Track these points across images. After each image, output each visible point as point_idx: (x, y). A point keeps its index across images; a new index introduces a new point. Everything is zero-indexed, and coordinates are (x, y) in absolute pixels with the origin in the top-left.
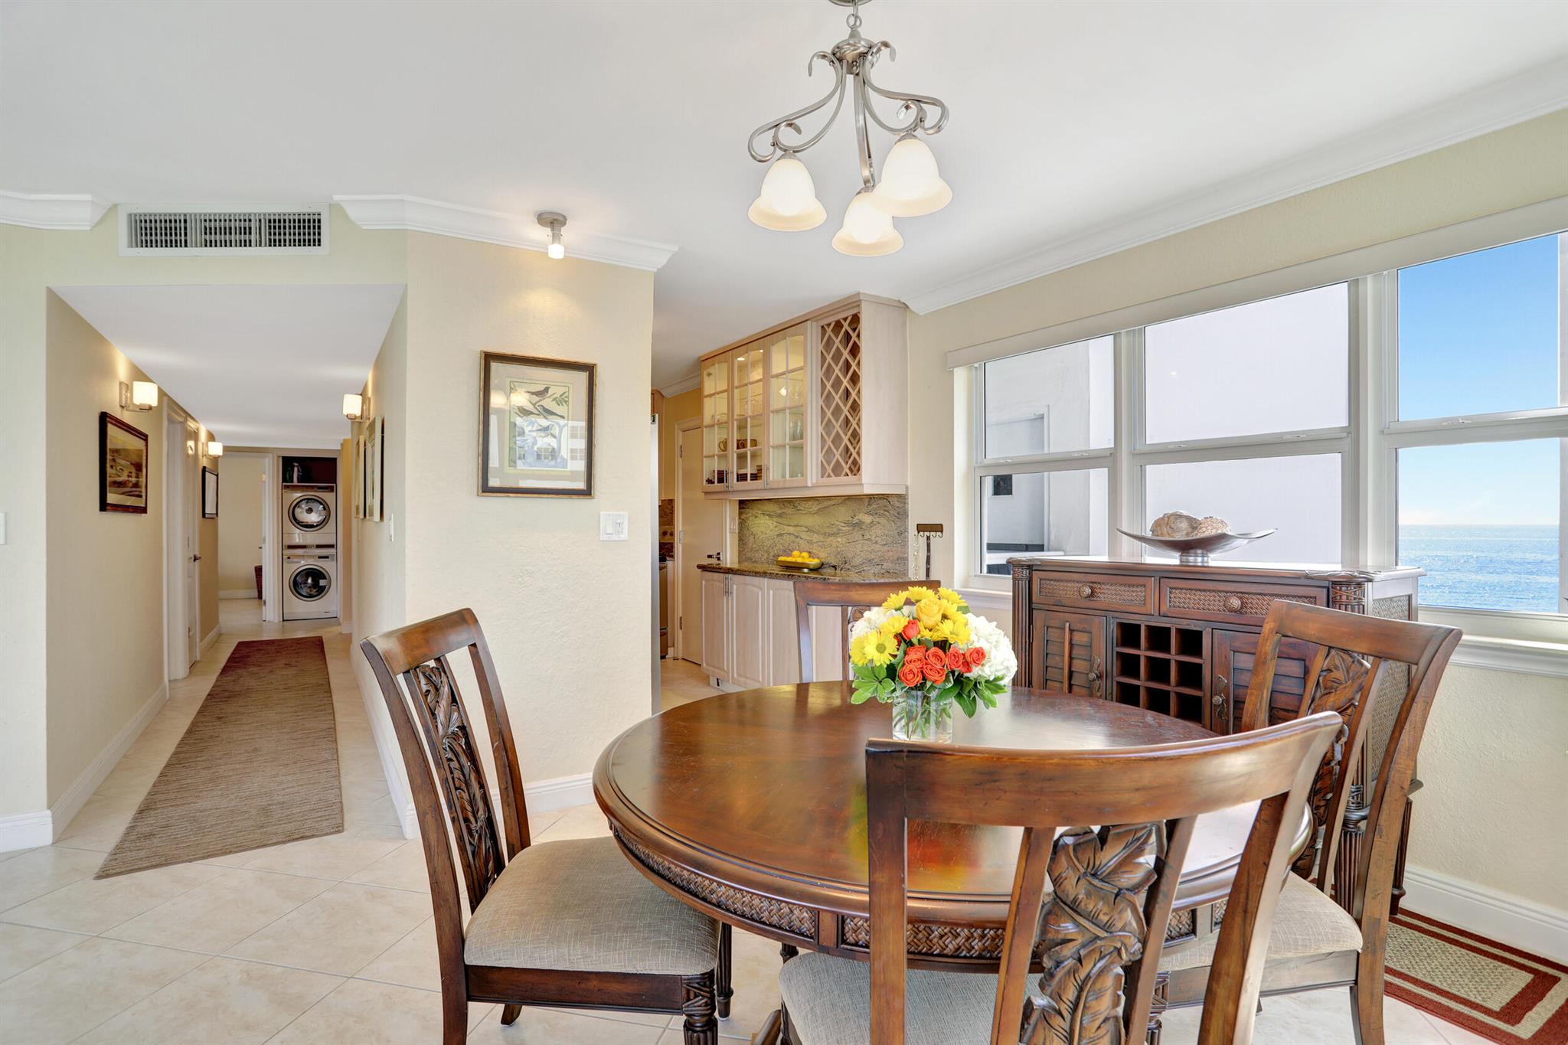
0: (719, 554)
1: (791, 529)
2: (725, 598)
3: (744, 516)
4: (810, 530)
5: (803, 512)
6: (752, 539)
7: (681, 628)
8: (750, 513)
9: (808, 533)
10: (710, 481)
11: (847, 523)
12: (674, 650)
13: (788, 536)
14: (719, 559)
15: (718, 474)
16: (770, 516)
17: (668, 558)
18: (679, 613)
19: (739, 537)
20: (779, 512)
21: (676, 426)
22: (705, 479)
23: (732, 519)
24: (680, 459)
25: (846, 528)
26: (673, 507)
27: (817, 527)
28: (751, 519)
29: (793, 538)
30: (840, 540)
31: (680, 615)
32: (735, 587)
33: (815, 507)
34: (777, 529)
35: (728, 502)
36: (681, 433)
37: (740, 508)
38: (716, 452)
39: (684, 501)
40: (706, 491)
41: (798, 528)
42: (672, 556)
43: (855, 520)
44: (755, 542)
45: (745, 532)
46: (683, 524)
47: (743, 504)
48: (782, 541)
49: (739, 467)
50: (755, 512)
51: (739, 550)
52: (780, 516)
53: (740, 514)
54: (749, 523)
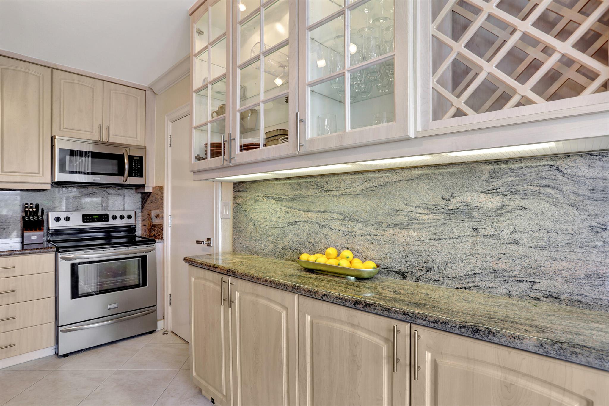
0: (209, 239)
1: (313, 216)
2: (222, 307)
3: (239, 201)
4: (346, 217)
5: (335, 194)
6: (251, 226)
7: (170, 304)
8: (246, 196)
9: (346, 222)
10: (199, 158)
11: (434, 209)
12: (164, 322)
13: (307, 224)
14: (209, 245)
15: (212, 147)
16: (277, 199)
17: (157, 240)
18: (169, 290)
19: (234, 223)
20: (292, 193)
21: (166, 118)
22: (194, 156)
23: (225, 204)
24: (170, 149)
25: (431, 216)
26: (162, 194)
27: (363, 215)
28: (249, 203)
29: (316, 227)
30: (414, 234)
31: (170, 292)
32: (238, 294)
33: (359, 186)
34: (288, 215)
35: (220, 185)
36: (170, 124)
37: (235, 191)
38: (210, 119)
39: (173, 188)
40: (196, 169)
41: (327, 216)
42: (162, 238)
43: (453, 204)
44: (255, 230)
45: (242, 218)
46: (173, 208)
47: (238, 186)
48: (297, 231)
49: (244, 131)
50: (255, 194)
51: (234, 238)
52: (293, 199)
53: (235, 198)
54: (247, 207)
